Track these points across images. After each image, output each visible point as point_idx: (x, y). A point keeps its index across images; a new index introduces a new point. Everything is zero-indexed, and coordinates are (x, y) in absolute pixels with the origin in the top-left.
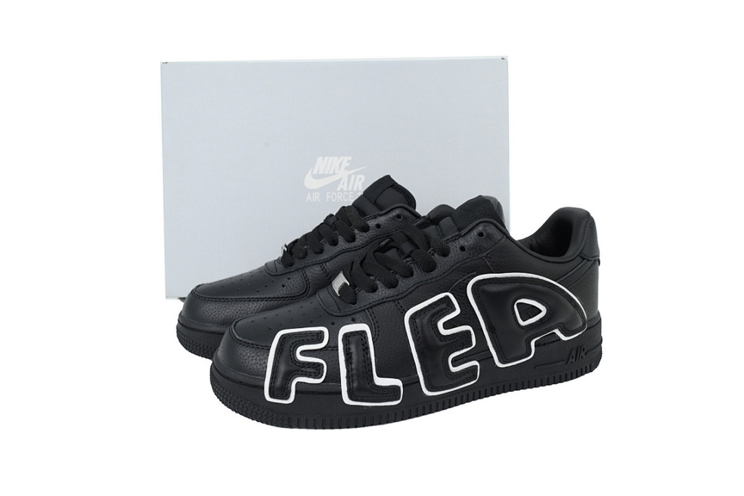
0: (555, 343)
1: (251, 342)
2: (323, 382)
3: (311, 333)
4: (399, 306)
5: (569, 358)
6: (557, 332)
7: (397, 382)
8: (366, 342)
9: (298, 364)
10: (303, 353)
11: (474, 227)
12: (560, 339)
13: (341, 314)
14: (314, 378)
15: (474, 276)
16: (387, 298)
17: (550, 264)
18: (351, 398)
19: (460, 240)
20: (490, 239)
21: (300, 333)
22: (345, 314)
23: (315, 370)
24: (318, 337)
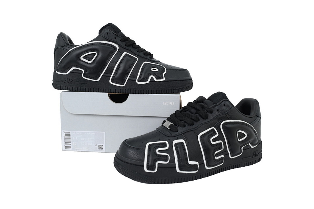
0: (249, 149)
1: (136, 147)
2: (169, 163)
3: (161, 143)
4: (195, 133)
5: (253, 155)
6: (249, 144)
7: (197, 163)
8: (184, 147)
9: (158, 156)
10: (159, 151)
11: (222, 102)
12: (251, 147)
13: (172, 136)
14: (165, 161)
15: (222, 121)
16: (191, 129)
17: (247, 118)
18: (180, 169)
19: (216, 107)
20: (228, 107)
21: (156, 144)
22: (174, 136)
23: (165, 158)
24: (164, 145)
